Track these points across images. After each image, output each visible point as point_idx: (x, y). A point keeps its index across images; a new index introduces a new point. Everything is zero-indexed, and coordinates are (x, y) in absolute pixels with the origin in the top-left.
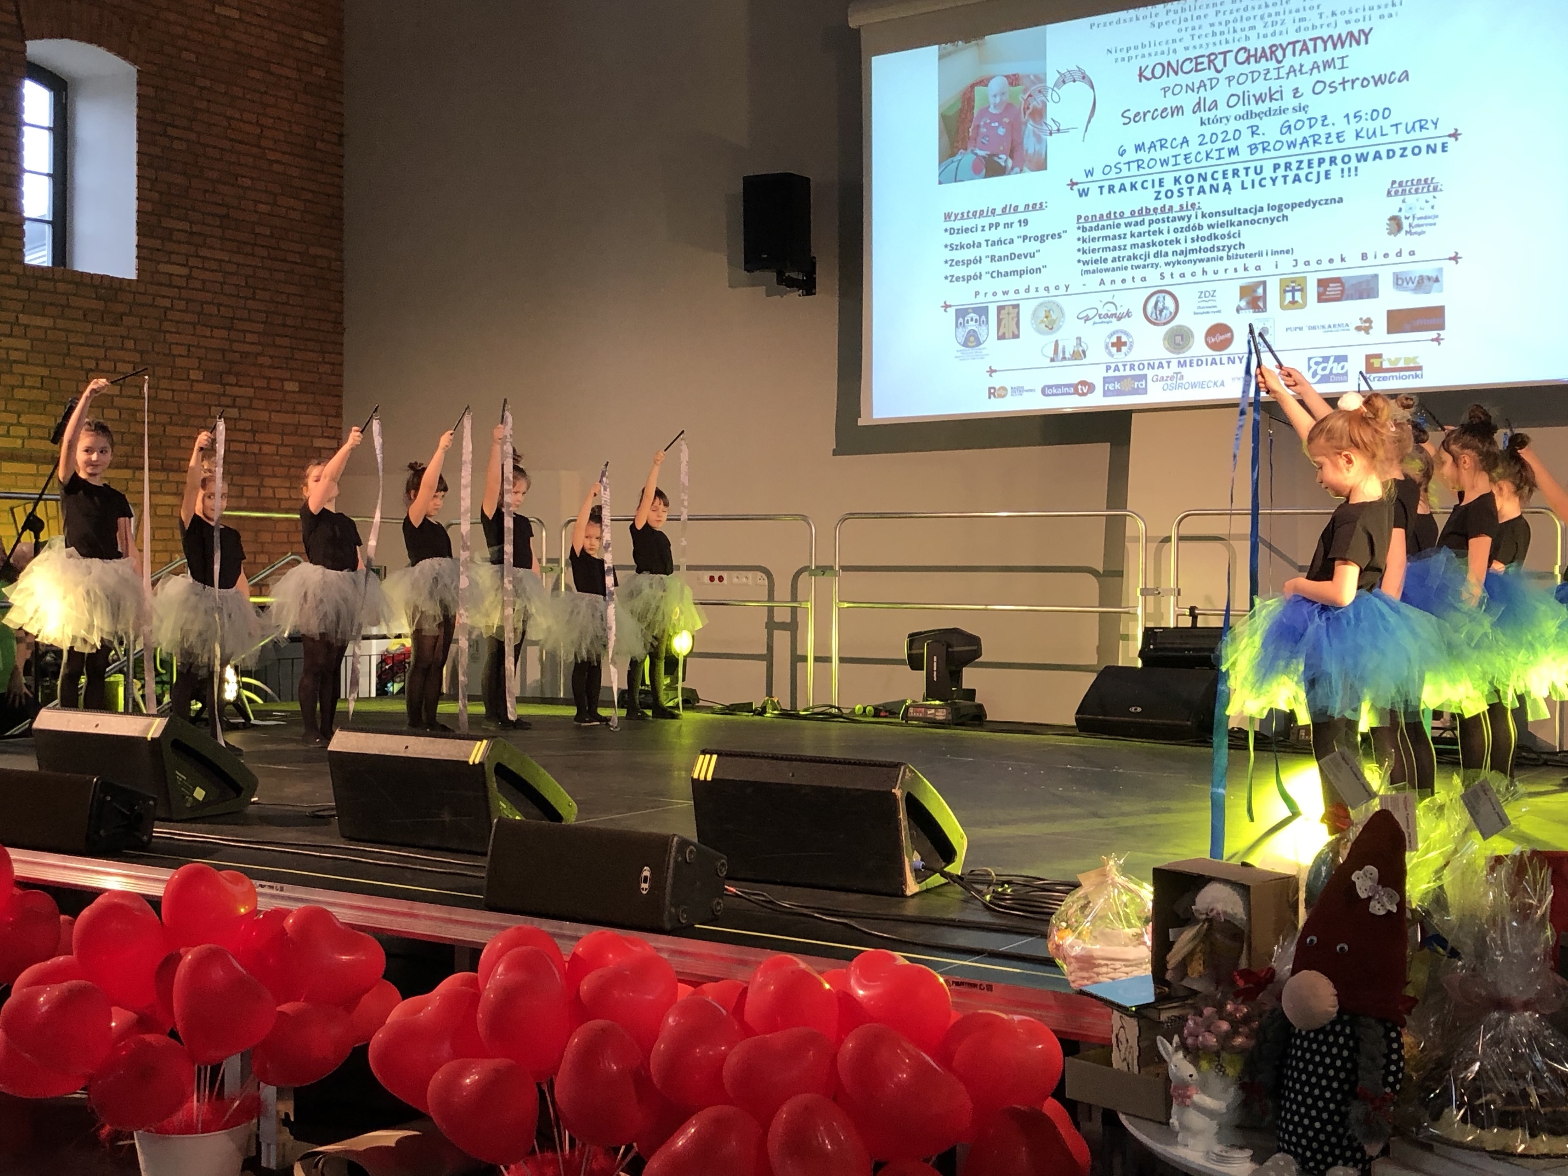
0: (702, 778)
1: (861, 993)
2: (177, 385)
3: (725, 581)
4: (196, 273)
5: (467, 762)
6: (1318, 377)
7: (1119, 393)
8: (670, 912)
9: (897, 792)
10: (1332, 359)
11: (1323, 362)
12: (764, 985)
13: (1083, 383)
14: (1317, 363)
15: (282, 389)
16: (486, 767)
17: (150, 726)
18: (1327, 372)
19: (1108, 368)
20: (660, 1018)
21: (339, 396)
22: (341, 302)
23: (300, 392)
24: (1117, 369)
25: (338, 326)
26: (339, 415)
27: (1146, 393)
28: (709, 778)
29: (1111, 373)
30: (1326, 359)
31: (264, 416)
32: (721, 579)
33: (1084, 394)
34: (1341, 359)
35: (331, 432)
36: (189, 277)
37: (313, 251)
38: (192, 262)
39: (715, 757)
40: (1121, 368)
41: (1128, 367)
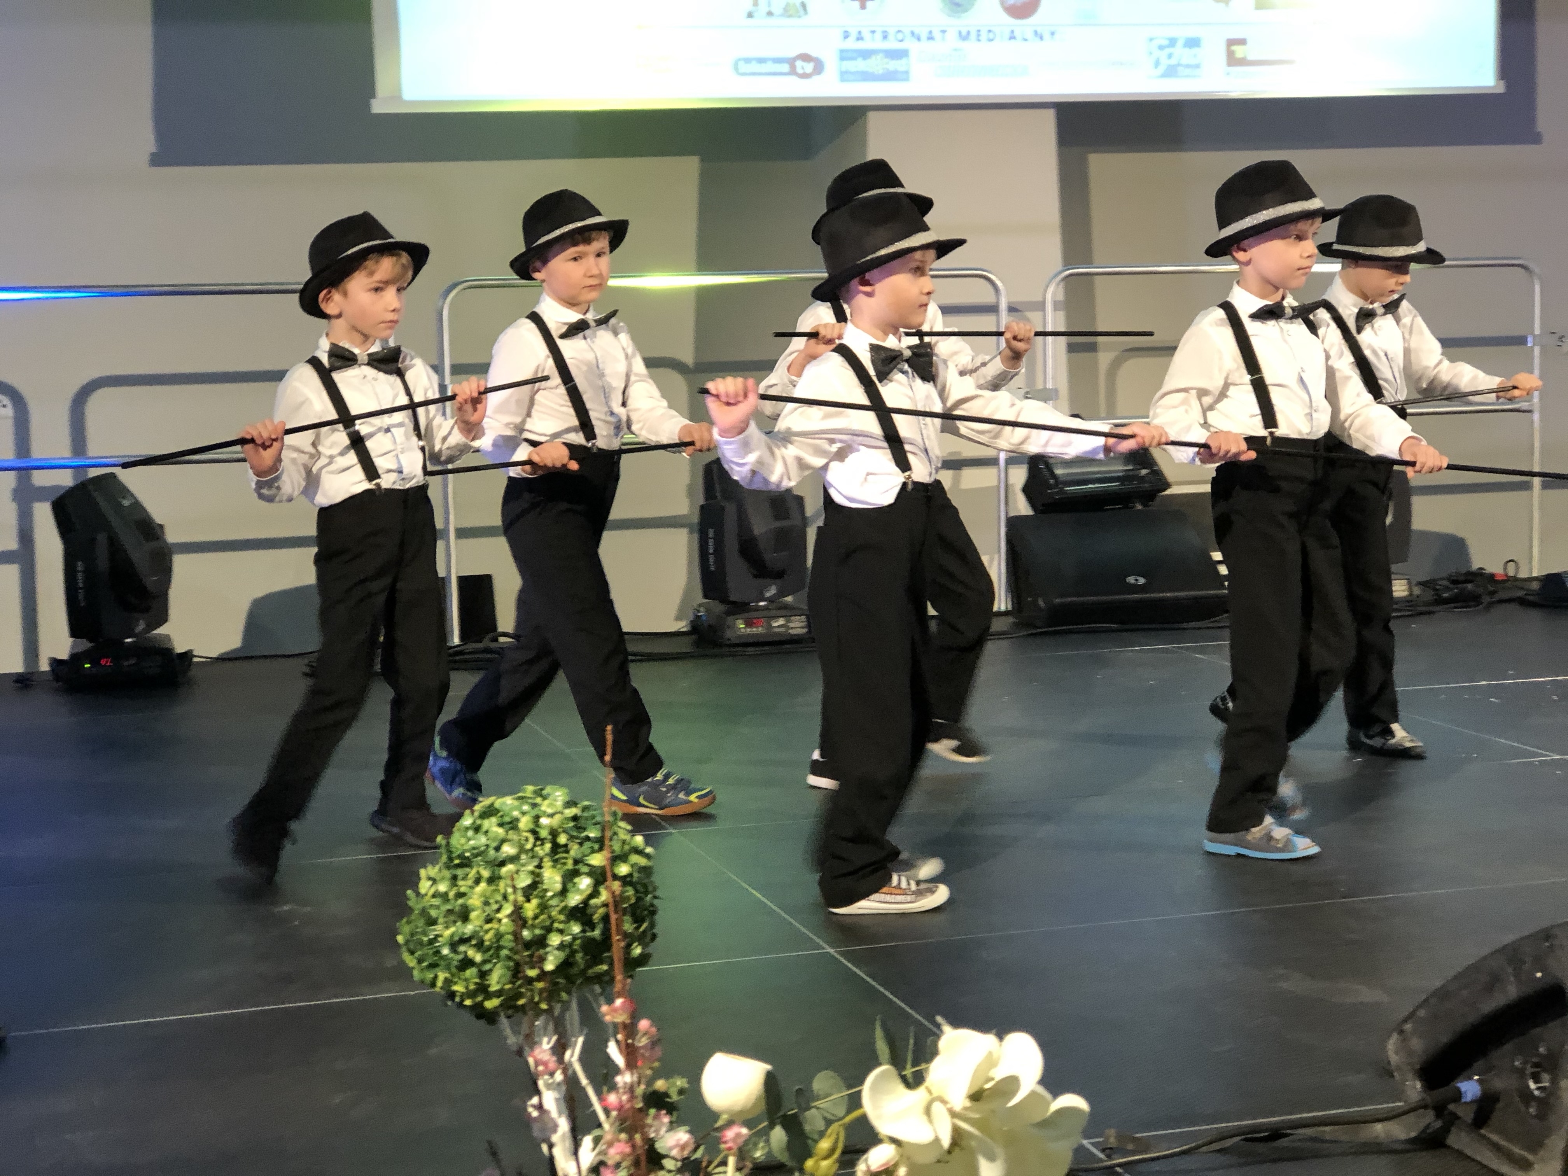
6: (1162, 69)
7: (867, 77)
10: (1180, 43)
11: (1168, 46)
13: (805, 58)
14: (1161, 48)
18: (1173, 61)
19: (846, 35)
24: (860, 38)
27: (907, 79)
29: (851, 44)
30: (1173, 42)
33: (805, 76)
34: (1193, 43)
40: (866, 34)
41: (879, 35)
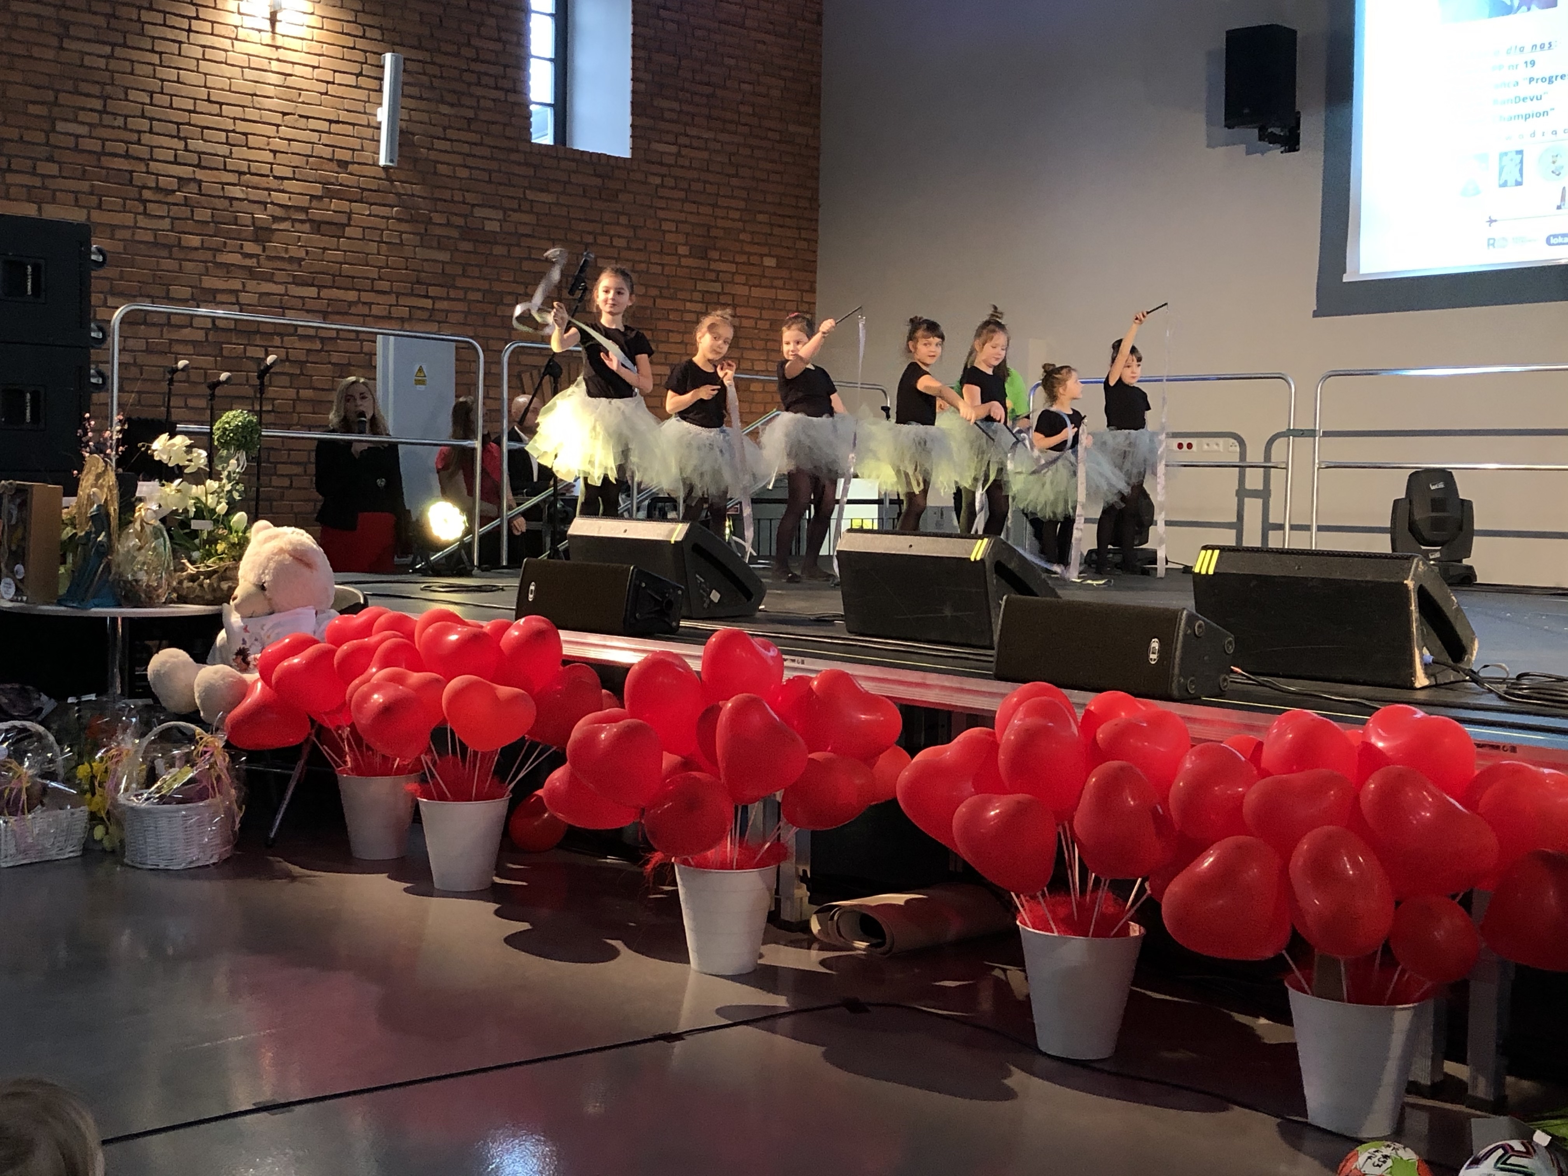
0: (1203, 572)
1: (1380, 745)
2: (667, 259)
3: (1194, 448)
4: (684, 151)
5: (969, 559)
8: (1179, 681)
9: (1410, 583)
12: (1281, 735)
15: (761, 265)
16: (987, 564)
17: (672, 531)
20: (1178, 762)
21: (814, 272)
22: (817, 178)
23: (778, 267)
25: (814, 201)
26: (813, 290)
28: (1211, 572)
31: (744, 290)
32: (1190, 446)
35: (805, 307)
36: (679, 154)
37: (792, 128)
38: (682, 140)
39: (1217, 552)
